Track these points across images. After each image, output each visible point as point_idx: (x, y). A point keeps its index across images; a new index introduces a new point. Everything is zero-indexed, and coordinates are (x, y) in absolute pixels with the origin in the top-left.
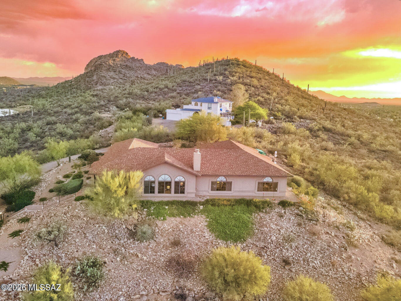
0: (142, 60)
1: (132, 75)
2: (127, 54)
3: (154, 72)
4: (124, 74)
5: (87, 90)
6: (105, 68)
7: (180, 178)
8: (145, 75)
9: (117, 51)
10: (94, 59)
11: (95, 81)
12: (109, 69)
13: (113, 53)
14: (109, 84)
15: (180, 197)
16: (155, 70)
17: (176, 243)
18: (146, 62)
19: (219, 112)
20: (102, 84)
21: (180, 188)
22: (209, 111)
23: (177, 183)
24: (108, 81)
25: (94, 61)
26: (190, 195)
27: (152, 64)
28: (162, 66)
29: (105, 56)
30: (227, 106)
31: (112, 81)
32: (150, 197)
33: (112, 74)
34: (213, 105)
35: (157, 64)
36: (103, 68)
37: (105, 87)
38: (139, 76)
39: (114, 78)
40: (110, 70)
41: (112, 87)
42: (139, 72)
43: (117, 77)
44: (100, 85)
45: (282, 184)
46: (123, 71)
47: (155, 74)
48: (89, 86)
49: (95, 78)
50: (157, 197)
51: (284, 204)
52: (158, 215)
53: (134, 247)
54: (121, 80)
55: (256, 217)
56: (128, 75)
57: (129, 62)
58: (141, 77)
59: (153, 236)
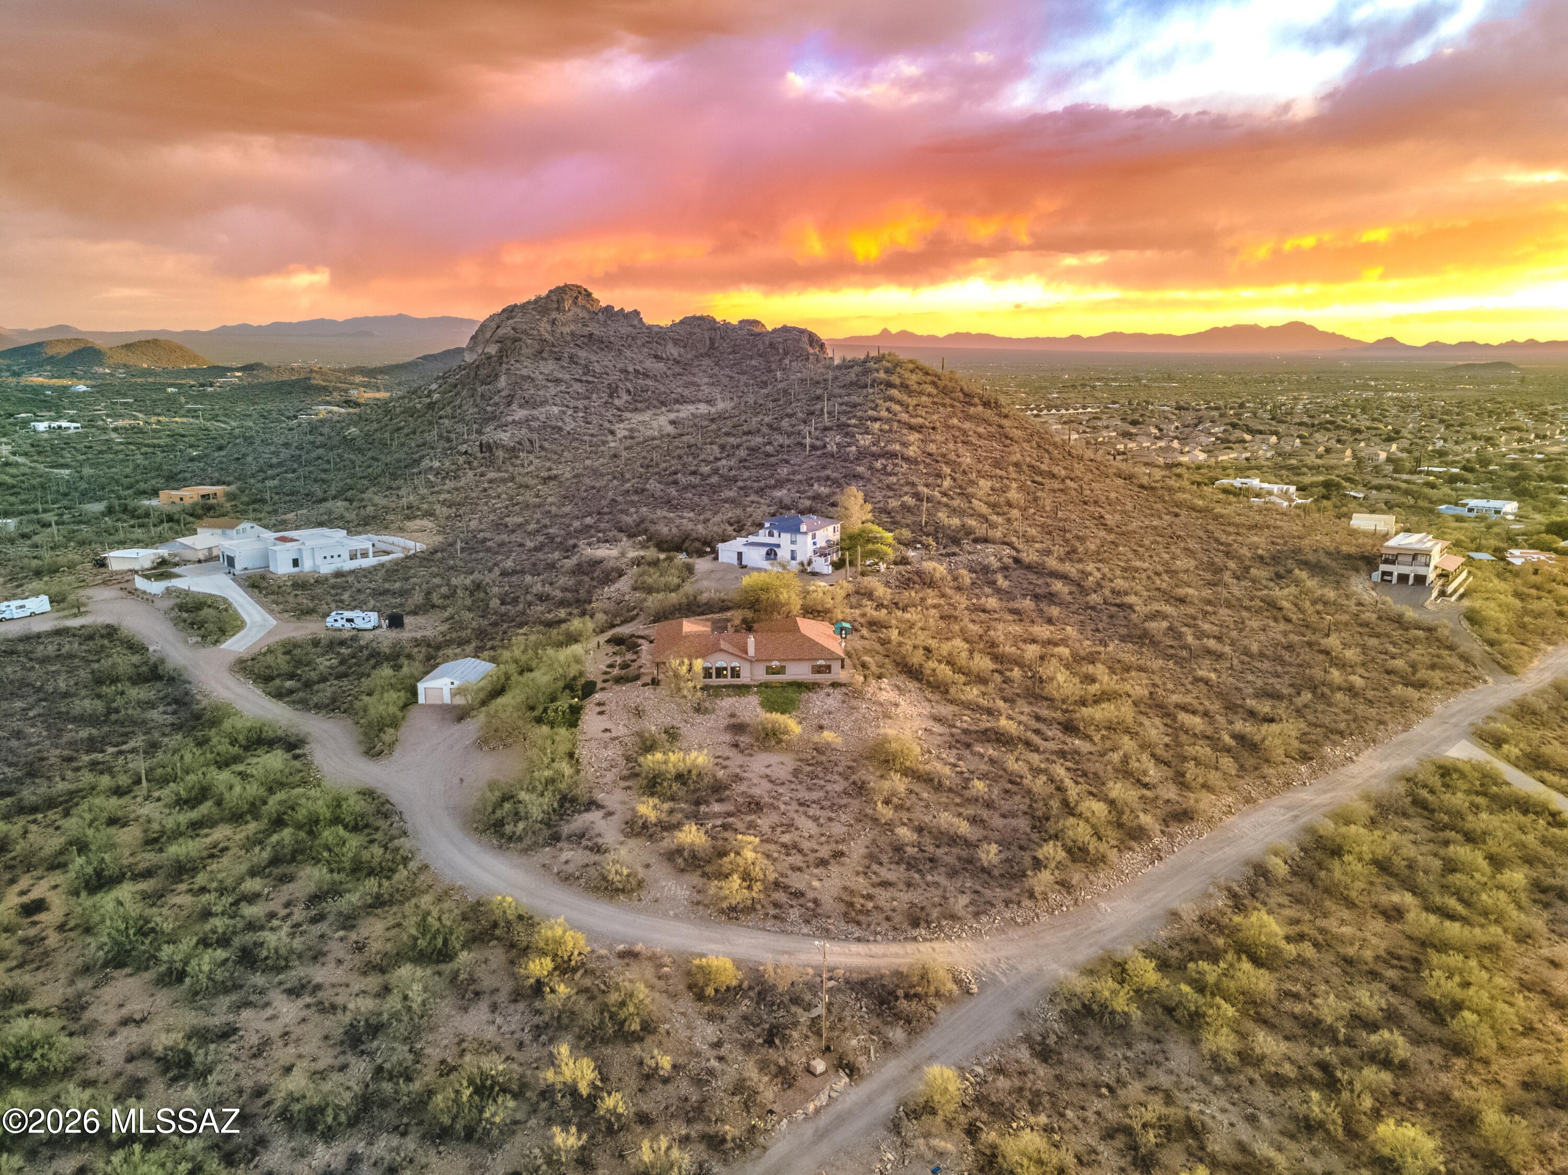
0: (636, 313)
1: (610, 365)
2: (589, 295)
3: (673, 351)
4: (586, 366)
5: (487, 421)
6: (529, 351)
7: (735, 664)
8: (650, 364)
9: (558, 288)
10: (492, 318)
11: (503, 394)
12: (541, 352)
13: (548, 296)
14: (544, 403)
15: (736, 681)
16: (676, 343)
17: (733, 715)
18: (648, 320)
19: (810, 548)
20: (526, 403)
21: (735, 673)
22: (793, 547)
23: (733, 669)
24: (541, 393)
25: (493, 325)
26: (745, 678)
27: (665, 322)
28: (697, 330)
29: (524, 306)
30: (829, 533)
31: (553, 390)
32: (708, 681)
33: (549, 367)
34: (799, 538)
35: (682, 322)
36: (524, 351)
37: (535, 412)
38: (631, 369)
39: (558, 381)
40: (545, 355)
41: (556, 410)
42: (628, 353)
43: (567, 377)
44: (521, 406)
45: (836, 666)
46: (583, 354)
47: (676, 355)
48: (489, 409)
49: (503, 382)
50: (714, 681)
51: (835, 685)
52: (716, 696)
53: (699, 719)
54: (578, 387)
55: (805, 696)
56: (598, 368)
57: (598, 322)
58: (636, 371)
59: (714, 710)
